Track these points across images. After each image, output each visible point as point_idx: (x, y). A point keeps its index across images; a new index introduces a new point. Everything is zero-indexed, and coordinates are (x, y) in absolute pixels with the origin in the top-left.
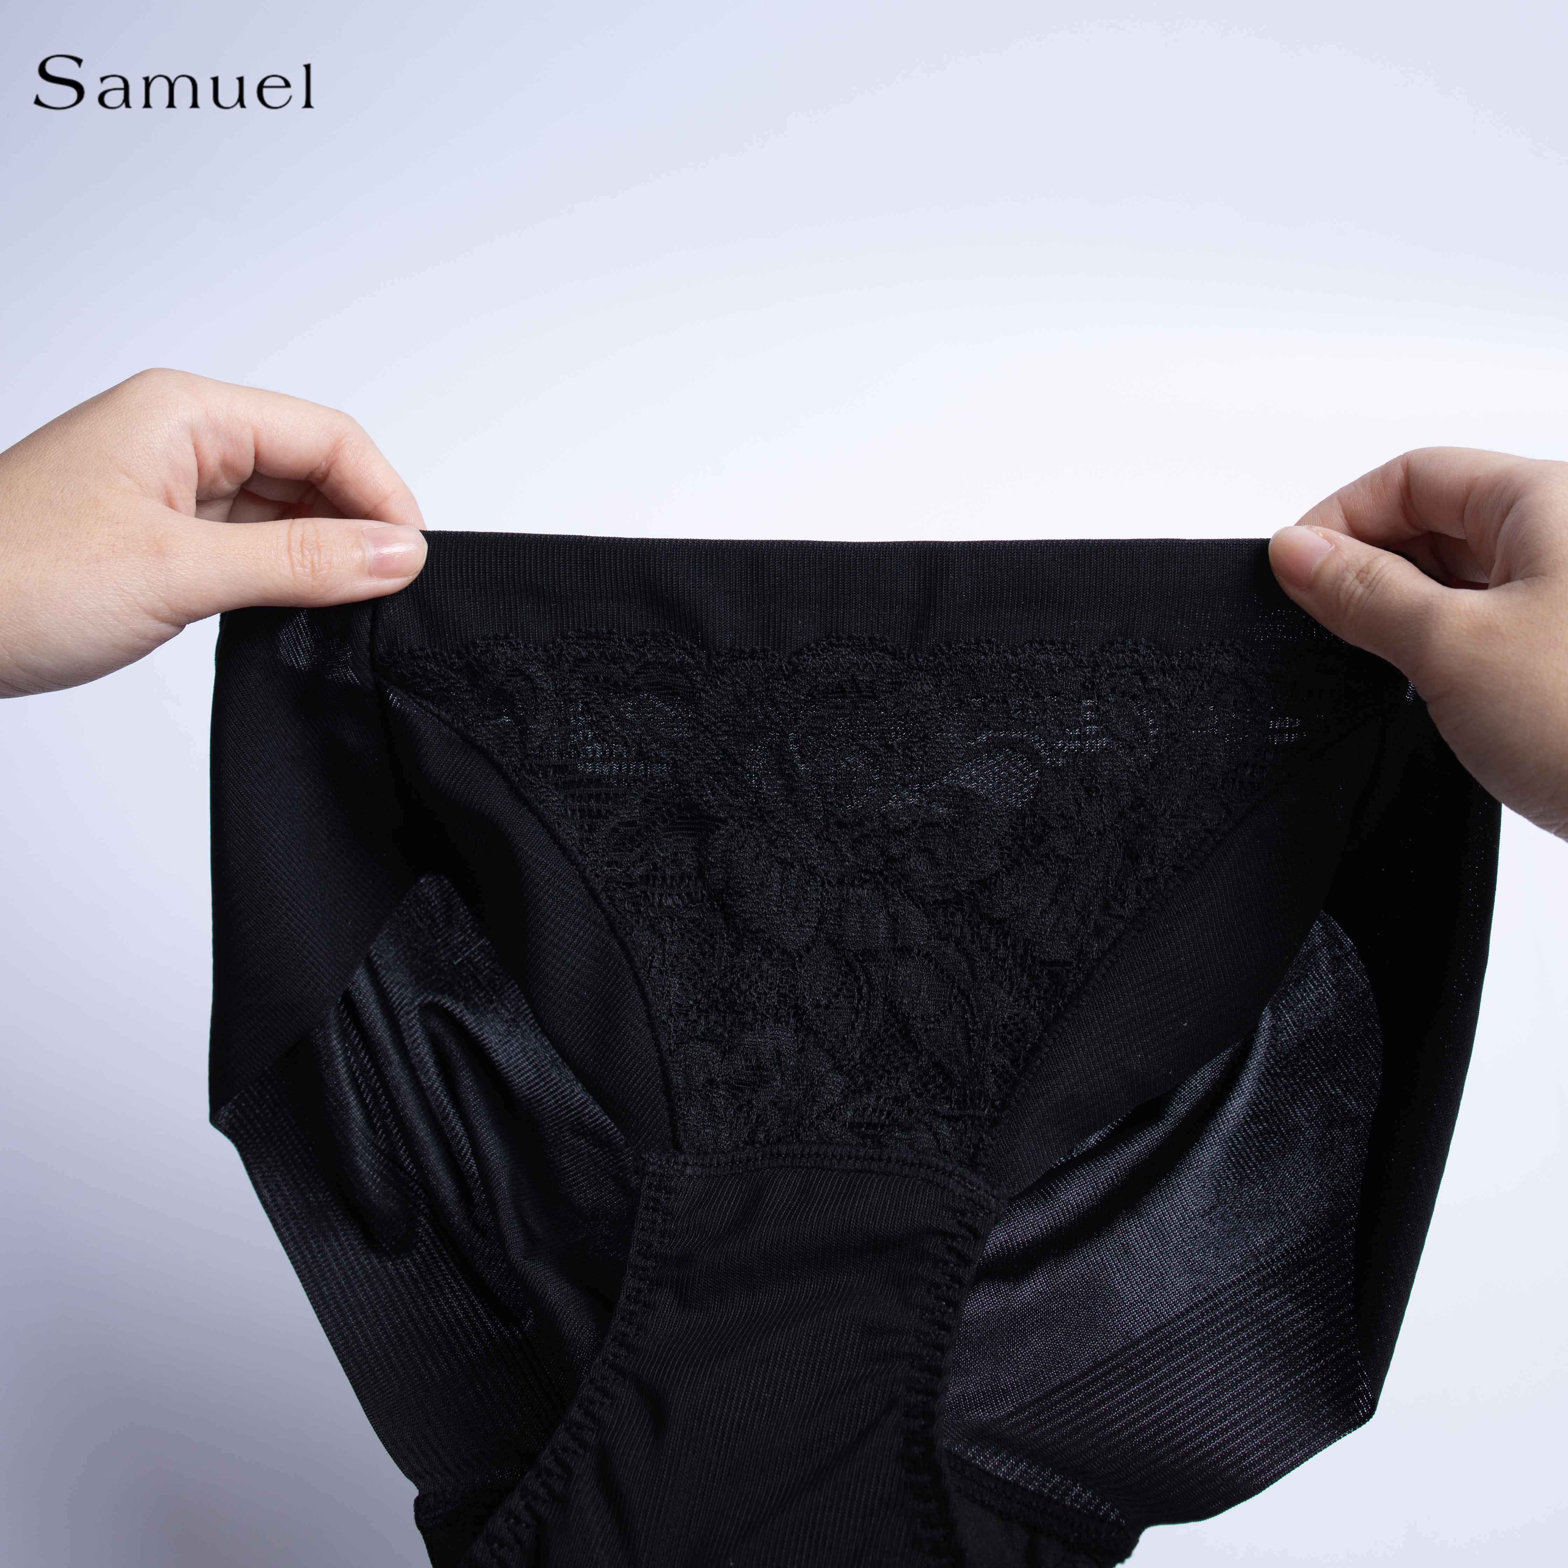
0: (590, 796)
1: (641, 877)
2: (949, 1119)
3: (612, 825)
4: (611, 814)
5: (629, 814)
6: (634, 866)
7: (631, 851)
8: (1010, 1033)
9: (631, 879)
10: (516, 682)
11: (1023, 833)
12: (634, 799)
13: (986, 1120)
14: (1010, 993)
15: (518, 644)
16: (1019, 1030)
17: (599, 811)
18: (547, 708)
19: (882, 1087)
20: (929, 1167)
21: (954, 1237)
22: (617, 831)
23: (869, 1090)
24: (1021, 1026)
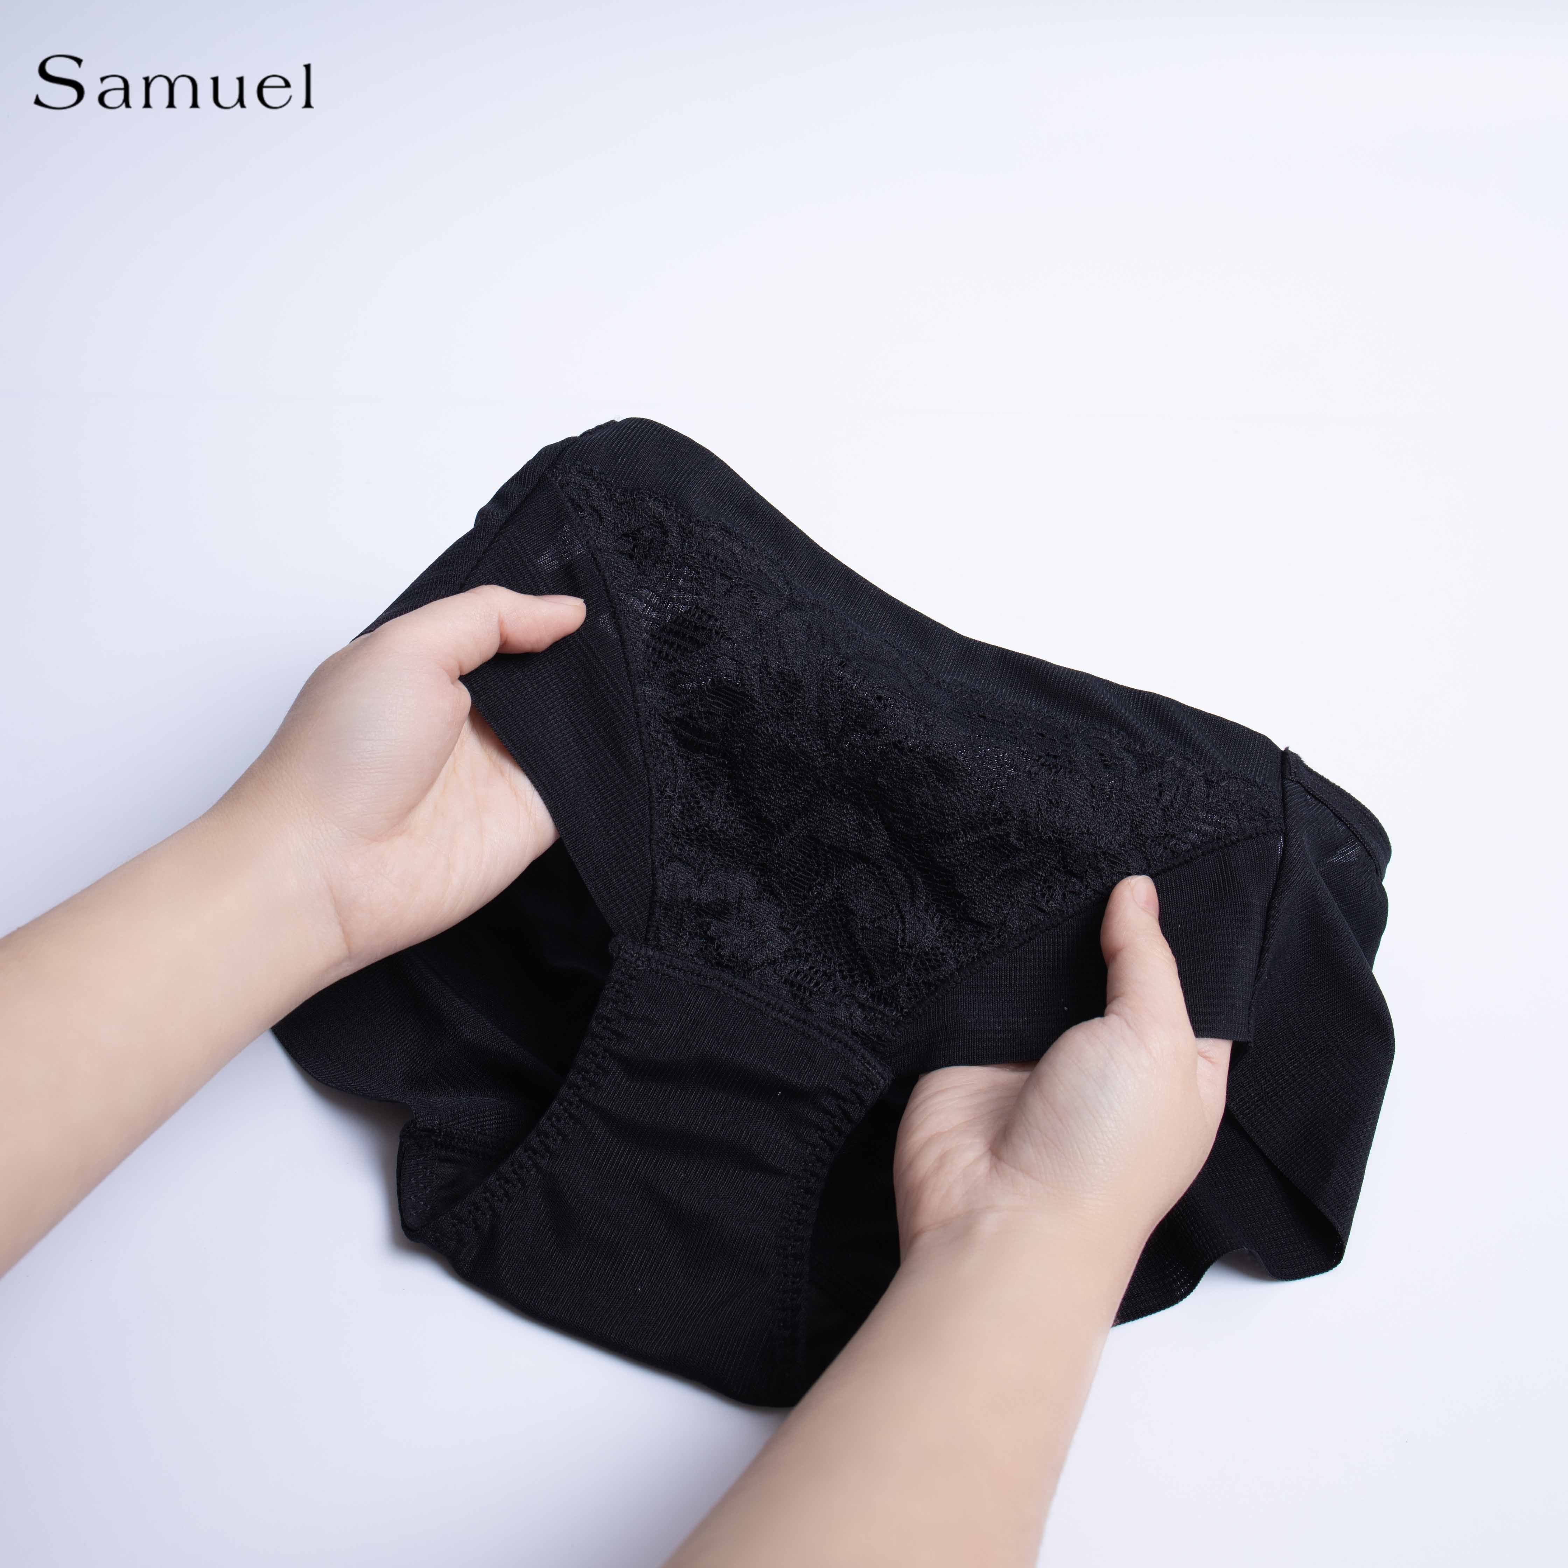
0: (666, 642)
1: (677, 718)
2: (862, 1006)
3: (672, 669)
4: (676, 661)
5: (689, 667)
6: (675, 708)
7: (678, 695)
8: (929, 960)
9: (669, 717)
10: (655, 532)
11: (987, 812)
12: (697, 658)
13: (892, 1020)
14: (937, 929)
15: (671, 505)
16: (937, 961)
17: (667, 655)
18: (667, 562)
19: (817, 960)
20: (840, 1042)
21: (844, 1100)
22: (674, 675)
23: (807, 960)
24: (939, 958)
